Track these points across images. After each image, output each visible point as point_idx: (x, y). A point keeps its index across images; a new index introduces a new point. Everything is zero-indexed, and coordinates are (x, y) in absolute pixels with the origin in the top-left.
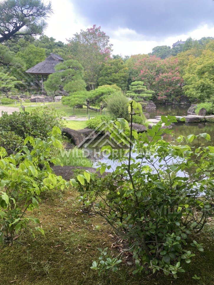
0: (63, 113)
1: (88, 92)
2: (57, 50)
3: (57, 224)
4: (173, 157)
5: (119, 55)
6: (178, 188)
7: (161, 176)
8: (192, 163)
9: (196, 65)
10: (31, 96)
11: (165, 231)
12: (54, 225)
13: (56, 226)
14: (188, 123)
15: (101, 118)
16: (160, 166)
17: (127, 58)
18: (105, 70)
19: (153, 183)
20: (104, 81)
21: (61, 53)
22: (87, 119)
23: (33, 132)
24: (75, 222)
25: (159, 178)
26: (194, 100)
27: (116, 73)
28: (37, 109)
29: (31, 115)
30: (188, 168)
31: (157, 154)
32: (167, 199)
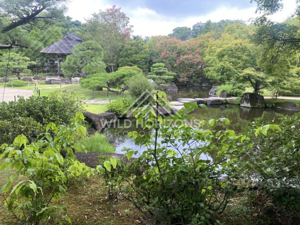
0: (83, 96)
1: (108, 74)
2: (74, 29)
3: (82, 212)
4: (196, 141)
5: (139, 36)
6: (201, 170)
7: (185, 159)
8: (213, 146)
9: (216, 48)
10: (46, 77)
11: (190, 212)
12: (79, 214)
13: (82, 214)
14: (210, 105)
15: (123, 101)
16: (184, 150)
17: (148, 39)
18: (125, 51)
19: (178, 167)
20: (125, 62)
21: (78, 33)
22: (108, 102)
23: (52, 117)
24: (101, 209)
25: (183, 162)
26: (215, 81)
27: (136, 54)
28: (55, 92)
29: (50, 99)
30: (210, 151)
31: (180, 138)
32: (191, 182)
